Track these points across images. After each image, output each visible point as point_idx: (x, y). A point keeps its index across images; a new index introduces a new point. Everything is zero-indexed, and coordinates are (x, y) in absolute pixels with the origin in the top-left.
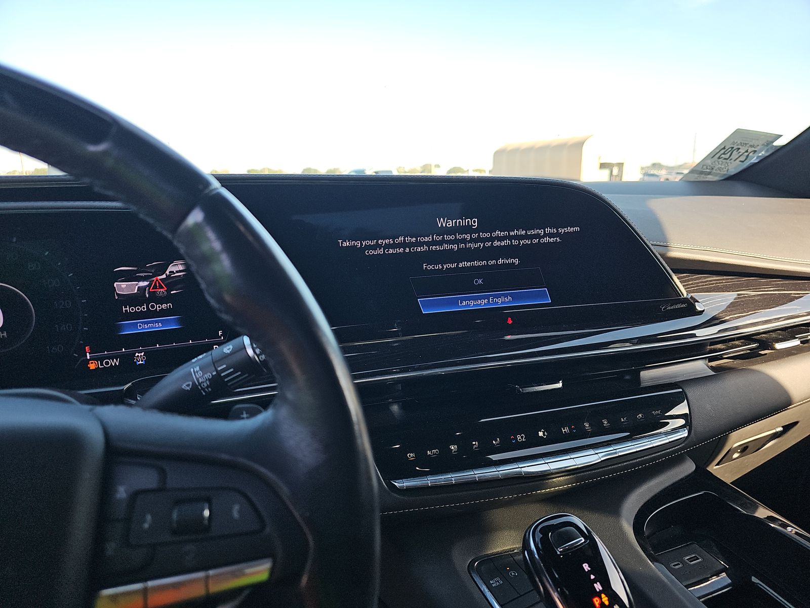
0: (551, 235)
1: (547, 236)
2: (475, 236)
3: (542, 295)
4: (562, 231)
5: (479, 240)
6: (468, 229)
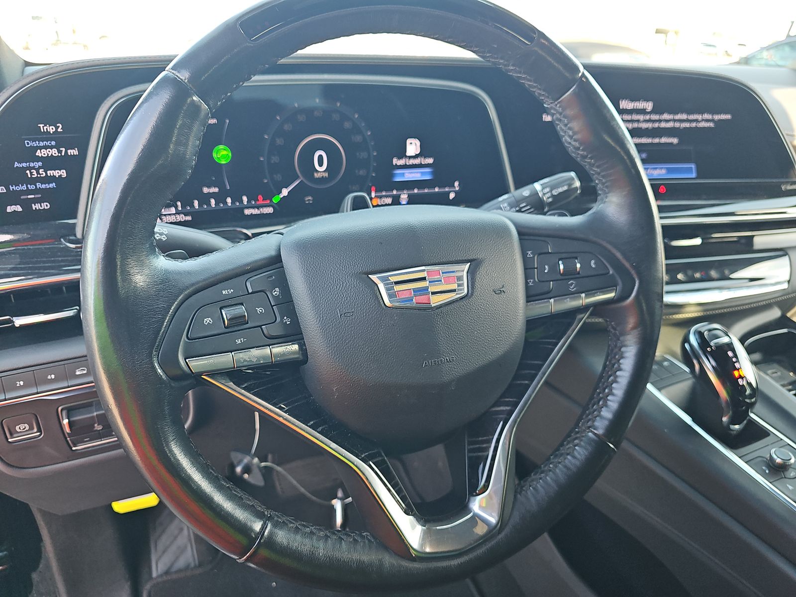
0: (707, 121)
1: (704, 121)
2: (648, 117)
3: (689, 170)
4: (717, 117)
5: (650, 121)
6: (643, 111)
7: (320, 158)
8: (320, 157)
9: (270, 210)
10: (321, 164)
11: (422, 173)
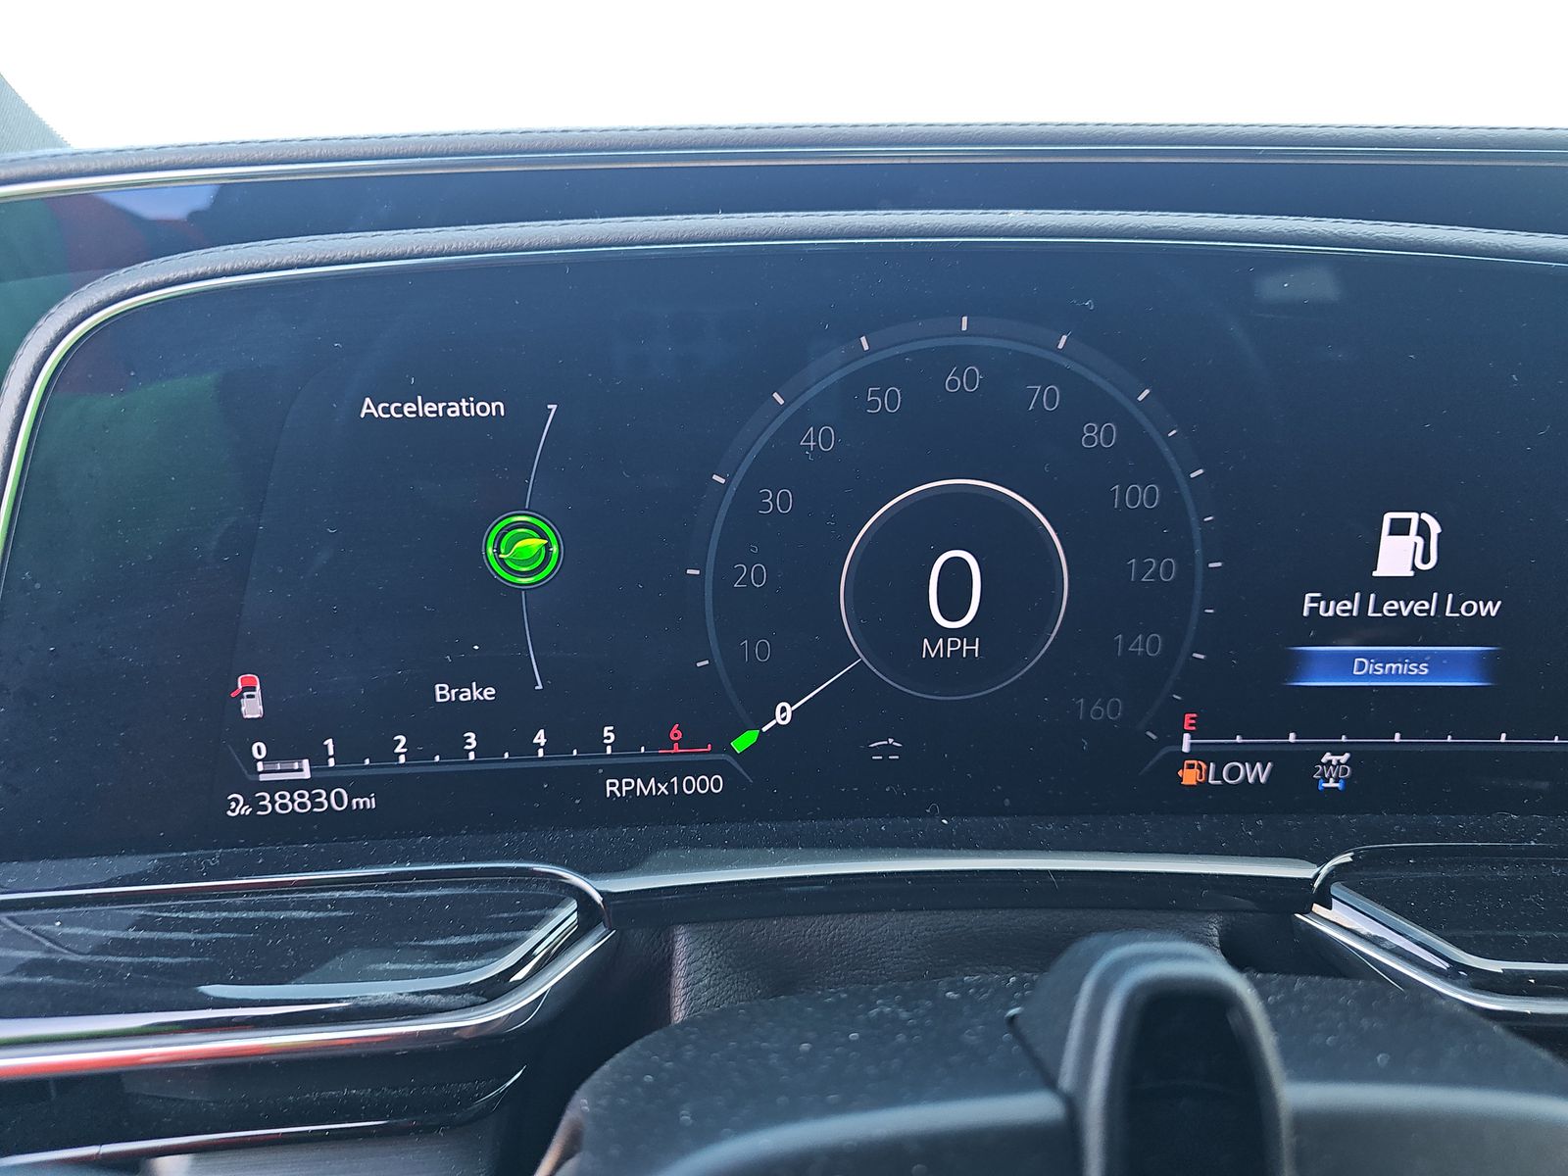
7: (955, 579)
8: (956, 574)
9: (712, 784)
10: (953, 606)
11: (1436, 664)
